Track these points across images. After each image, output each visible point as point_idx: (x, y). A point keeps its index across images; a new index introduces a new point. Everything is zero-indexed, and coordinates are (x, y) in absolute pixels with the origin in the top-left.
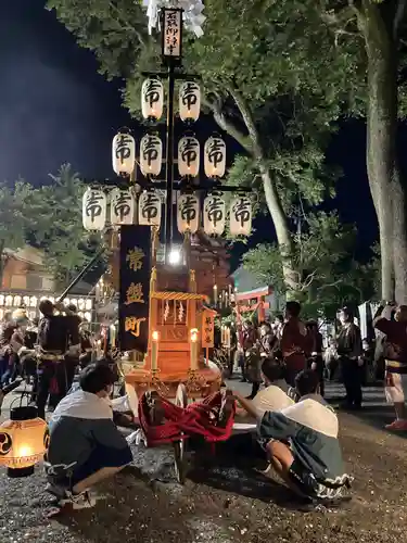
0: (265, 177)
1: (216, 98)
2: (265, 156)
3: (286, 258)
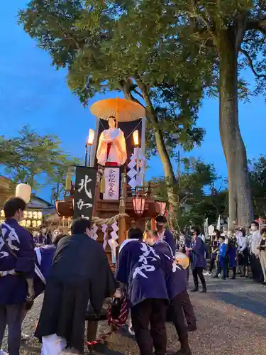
1: (126, 83)
2: (156, 121)
3: (170, 186)
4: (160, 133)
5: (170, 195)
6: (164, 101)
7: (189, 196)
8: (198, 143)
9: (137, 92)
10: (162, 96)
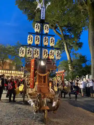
0: (65, 44)
1: (54, 26)
2: (65, 39)
3: (69, 63)
4: (66, 44)
5: (69, 66)
6: (68, 32)
7: (77, 67)
8: (80, 48)
9: (58, 29)
10: (67, 30)
